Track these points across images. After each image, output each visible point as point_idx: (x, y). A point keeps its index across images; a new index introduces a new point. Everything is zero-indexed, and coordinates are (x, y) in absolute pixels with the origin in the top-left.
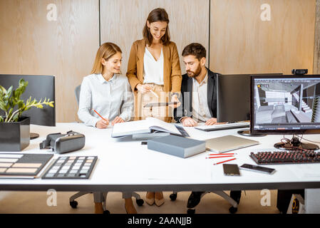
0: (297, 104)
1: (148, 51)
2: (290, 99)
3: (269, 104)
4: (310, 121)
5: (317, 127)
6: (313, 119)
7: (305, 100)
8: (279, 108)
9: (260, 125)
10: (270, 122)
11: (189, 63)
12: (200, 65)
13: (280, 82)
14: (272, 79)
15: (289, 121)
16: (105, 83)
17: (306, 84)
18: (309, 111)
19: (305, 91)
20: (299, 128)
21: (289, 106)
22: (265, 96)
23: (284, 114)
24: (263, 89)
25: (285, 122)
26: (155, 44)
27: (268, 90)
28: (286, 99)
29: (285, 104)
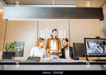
0: (98, 47)
1: (52, 41)
2: (96, 46)
3: (90, 47)
4: (103, 53)
5: (105, 54)
6: (104, 52)
7: (101, 46)
8: (94, 48)
9: (88, 54)
10: (91, 53)
11: (64, 43)
12: (67, 43)
13: (93, 40)
14: (90, 39)
15: (97, 53)
16: (38, 49)
17: (100, 41)
18: (102, 50)
19: (100, 43)
20: (100, 55)
21: (96, 48)
22: (89, 45)
23: (95, 50)
24: (88, 42)
25: (96, 53)
26: (54, 39)
27: (90, 43)
28: (95, 46)
29: (95, 47)
